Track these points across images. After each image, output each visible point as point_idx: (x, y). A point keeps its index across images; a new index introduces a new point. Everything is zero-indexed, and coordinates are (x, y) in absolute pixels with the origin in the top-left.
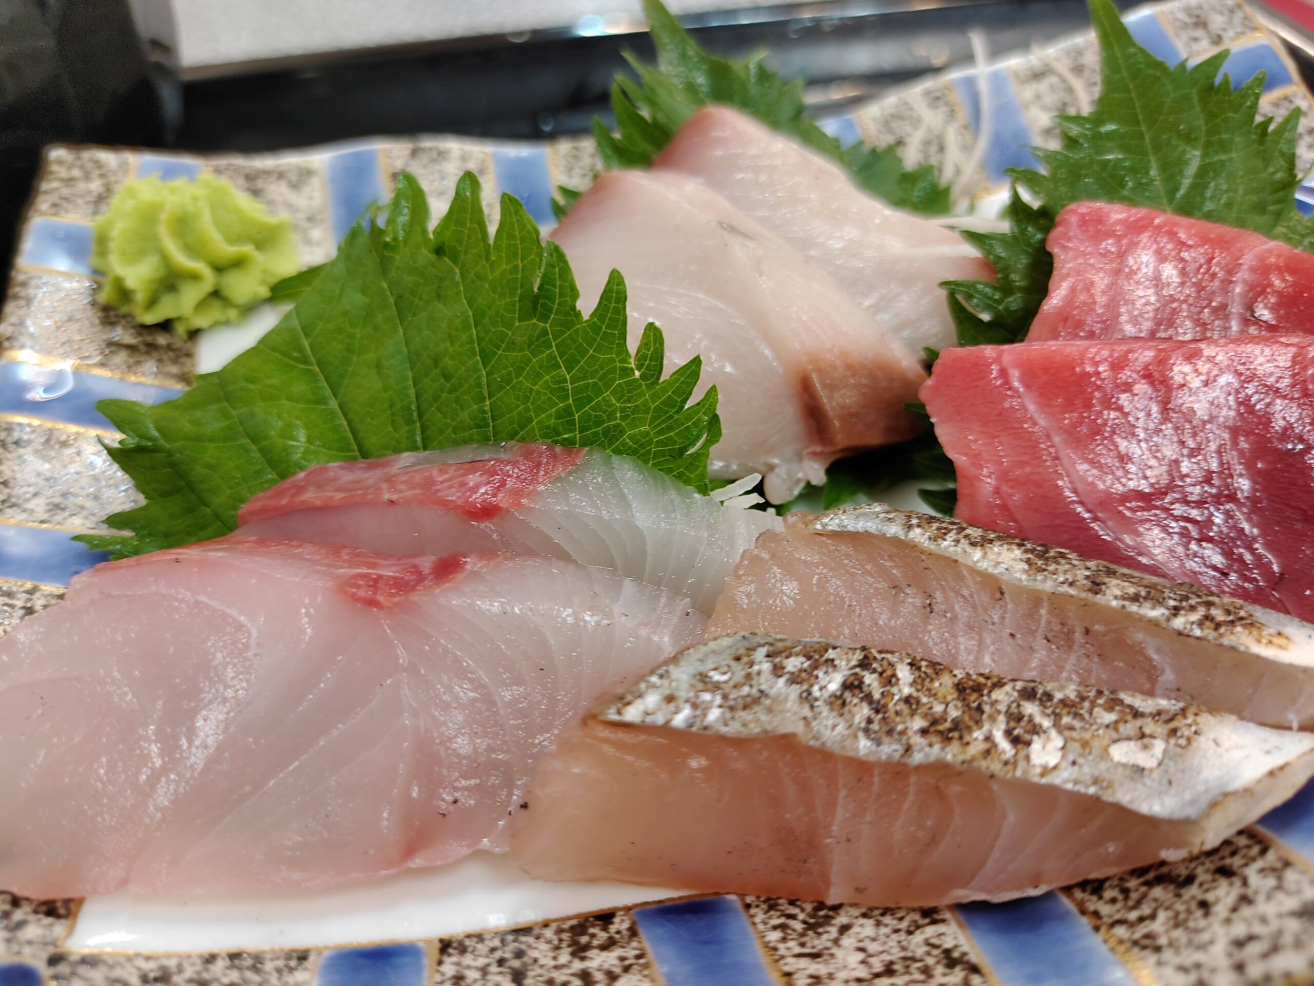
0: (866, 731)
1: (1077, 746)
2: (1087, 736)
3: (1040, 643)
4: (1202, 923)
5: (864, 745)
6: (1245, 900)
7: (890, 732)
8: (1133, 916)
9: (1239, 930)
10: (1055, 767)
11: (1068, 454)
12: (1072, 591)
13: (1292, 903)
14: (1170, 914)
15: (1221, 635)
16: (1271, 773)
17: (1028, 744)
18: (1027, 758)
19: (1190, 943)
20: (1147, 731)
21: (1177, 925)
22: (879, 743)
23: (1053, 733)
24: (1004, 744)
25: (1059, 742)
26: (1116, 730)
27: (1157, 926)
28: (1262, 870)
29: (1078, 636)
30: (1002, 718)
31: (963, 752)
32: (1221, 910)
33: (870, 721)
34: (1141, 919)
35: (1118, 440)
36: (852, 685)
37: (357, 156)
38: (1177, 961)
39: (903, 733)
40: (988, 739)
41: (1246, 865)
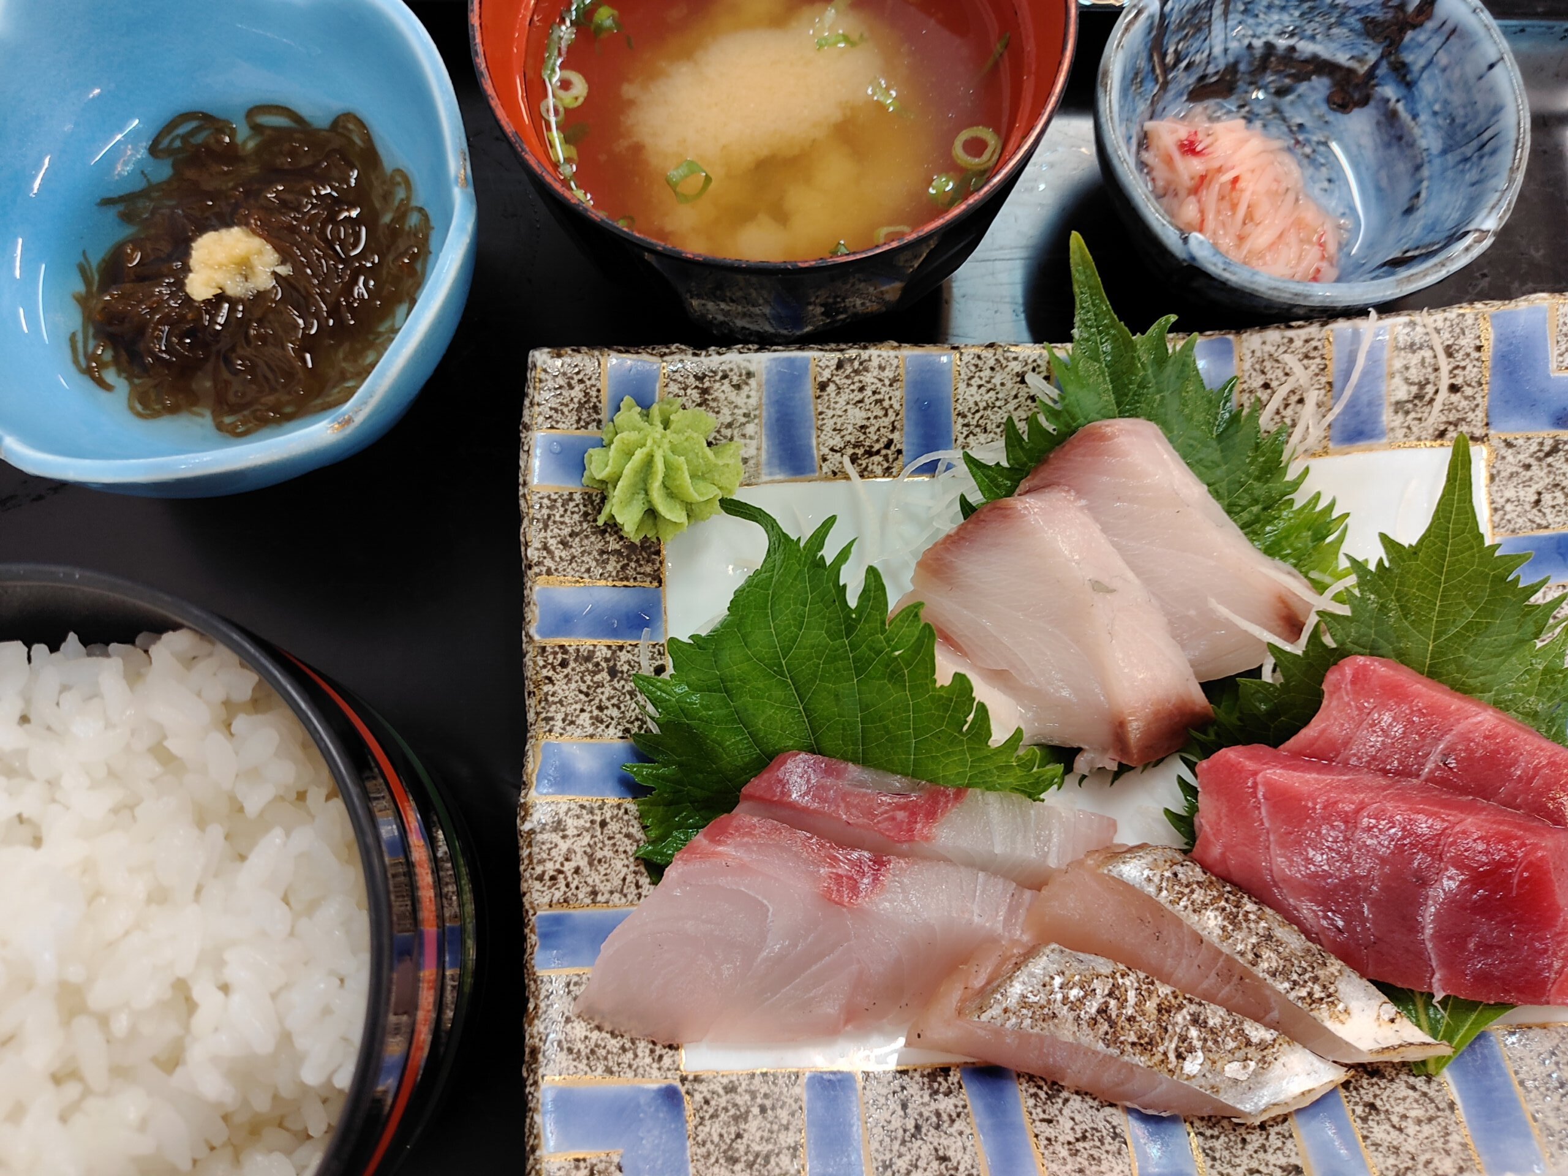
0: (1103, 1040)
1: (1210, 1063)
2: (1216, 1058)
3: (1213, 974)
4: (1239, 1153)
5: (1100, 1046)
6: (1263, 1148)
7: (1115, 1042)
8: (1208, 1132)
9: (1254, 1165)
10: (1194, 1076)
11: (1275, 850)
12: (1241, 960)
13: (1283, 1161)
14: (1227, 1140)
15: (1312, 1010)
16: (1303, 1094)
17: (1184, 1059)
18: (1182, 1068)
19: (1229, 1162)
20: (1249, 1056)
21: (1227, 1149)
22: (1108, 1046)
23: (1200, 1054)
24: (1172, 1056)
25: (1200, 1060)
26: (1233, 1054)
27: (1218, 1144)
28: (1278, 1133)
29: (1235, 979)
30: (1176, 1039)
31: (1150, 1060)
32: (1250, 1148)
33: (1107, 1033)
34: (1212, 1137)
35: (1309, 849)
36: (1103, 1011)
37: (791, 362)
38: (1220, 1169)
39: (1122, 1043)
40: (1165, 1054)
41: (1272, 1126)
